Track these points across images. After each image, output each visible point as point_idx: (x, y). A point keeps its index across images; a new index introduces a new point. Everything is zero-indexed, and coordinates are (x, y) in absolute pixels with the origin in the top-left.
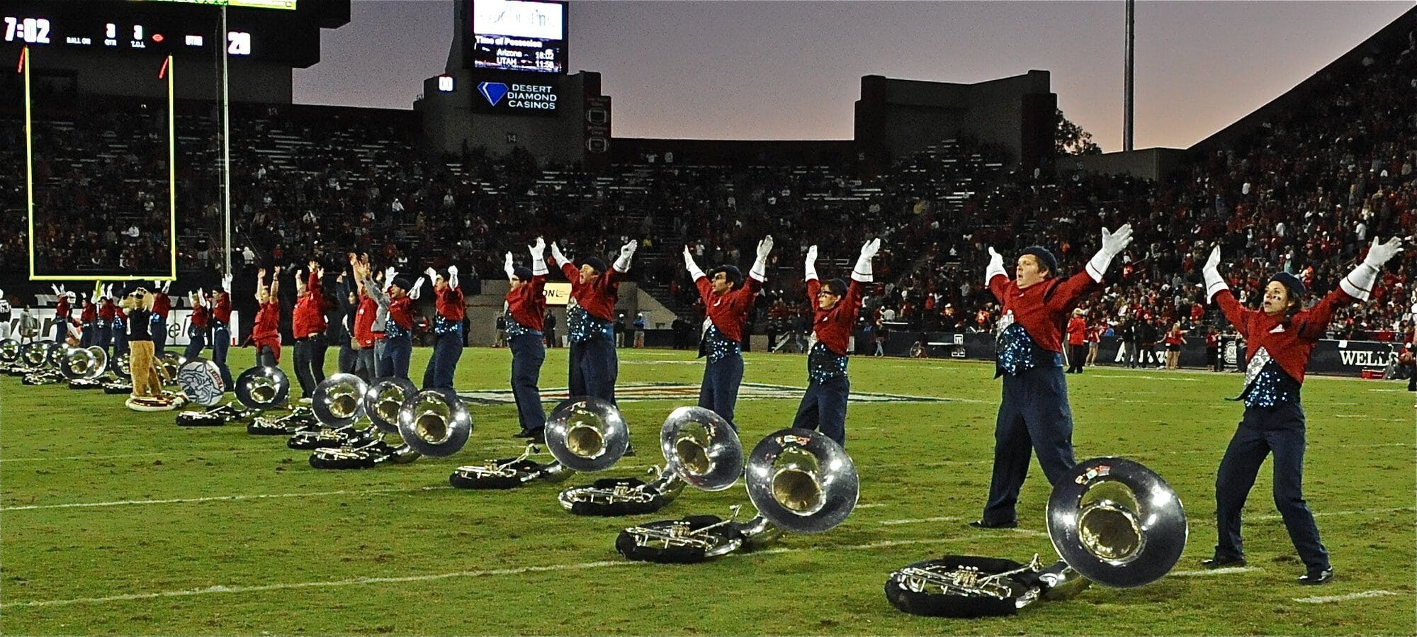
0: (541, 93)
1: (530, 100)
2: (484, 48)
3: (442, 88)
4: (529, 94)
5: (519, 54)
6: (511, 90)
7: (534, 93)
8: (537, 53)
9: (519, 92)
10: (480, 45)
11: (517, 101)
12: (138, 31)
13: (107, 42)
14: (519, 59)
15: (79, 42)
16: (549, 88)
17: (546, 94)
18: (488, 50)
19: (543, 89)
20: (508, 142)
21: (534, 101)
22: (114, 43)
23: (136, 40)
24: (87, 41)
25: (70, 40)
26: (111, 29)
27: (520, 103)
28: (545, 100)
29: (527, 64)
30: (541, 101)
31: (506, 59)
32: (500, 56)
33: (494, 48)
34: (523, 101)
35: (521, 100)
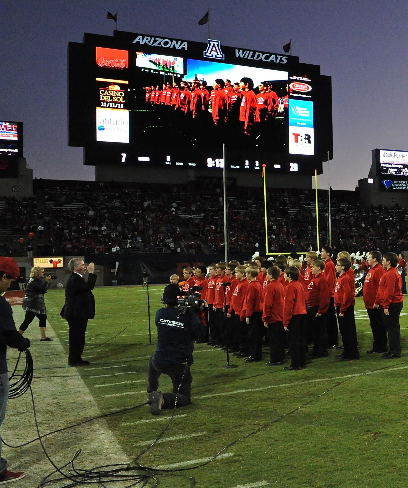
0: (404, 184)
1: (400, 186)
2: (384, 168)
3: (369, 182)
4: (400, 184)
5: (396, 170)
6: (393, 183)
7: (401, 184)
8: (402, 170)
9: (396, 184)
10: (382, 167)
11: (396, 187)
12: (257, 163)
13: (246, 167)
14: (396, 172)
15: (235, 167)
16: (406, 182)
17: (405, 184)
18: (385, 169)
19: (404, 182)
20: (392, 201)
21: (401, 187)
22: (248, 167)
23: (256, 166)
24: (238, 167)
25: (232, 167)
26: (247, 162)
27: (397, 188)
28: (405, 186)
29: (398, 174)
30: (404, 187)
31: (392, 172)
32: (389, 171)
33: (388, 168)
34: (398, 187)
35: (397, 186)
